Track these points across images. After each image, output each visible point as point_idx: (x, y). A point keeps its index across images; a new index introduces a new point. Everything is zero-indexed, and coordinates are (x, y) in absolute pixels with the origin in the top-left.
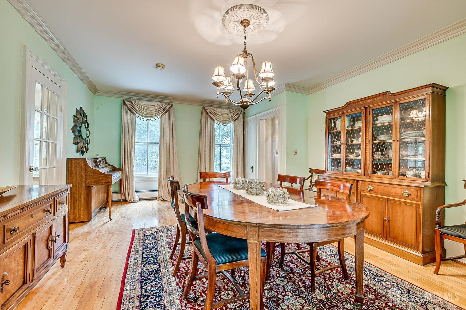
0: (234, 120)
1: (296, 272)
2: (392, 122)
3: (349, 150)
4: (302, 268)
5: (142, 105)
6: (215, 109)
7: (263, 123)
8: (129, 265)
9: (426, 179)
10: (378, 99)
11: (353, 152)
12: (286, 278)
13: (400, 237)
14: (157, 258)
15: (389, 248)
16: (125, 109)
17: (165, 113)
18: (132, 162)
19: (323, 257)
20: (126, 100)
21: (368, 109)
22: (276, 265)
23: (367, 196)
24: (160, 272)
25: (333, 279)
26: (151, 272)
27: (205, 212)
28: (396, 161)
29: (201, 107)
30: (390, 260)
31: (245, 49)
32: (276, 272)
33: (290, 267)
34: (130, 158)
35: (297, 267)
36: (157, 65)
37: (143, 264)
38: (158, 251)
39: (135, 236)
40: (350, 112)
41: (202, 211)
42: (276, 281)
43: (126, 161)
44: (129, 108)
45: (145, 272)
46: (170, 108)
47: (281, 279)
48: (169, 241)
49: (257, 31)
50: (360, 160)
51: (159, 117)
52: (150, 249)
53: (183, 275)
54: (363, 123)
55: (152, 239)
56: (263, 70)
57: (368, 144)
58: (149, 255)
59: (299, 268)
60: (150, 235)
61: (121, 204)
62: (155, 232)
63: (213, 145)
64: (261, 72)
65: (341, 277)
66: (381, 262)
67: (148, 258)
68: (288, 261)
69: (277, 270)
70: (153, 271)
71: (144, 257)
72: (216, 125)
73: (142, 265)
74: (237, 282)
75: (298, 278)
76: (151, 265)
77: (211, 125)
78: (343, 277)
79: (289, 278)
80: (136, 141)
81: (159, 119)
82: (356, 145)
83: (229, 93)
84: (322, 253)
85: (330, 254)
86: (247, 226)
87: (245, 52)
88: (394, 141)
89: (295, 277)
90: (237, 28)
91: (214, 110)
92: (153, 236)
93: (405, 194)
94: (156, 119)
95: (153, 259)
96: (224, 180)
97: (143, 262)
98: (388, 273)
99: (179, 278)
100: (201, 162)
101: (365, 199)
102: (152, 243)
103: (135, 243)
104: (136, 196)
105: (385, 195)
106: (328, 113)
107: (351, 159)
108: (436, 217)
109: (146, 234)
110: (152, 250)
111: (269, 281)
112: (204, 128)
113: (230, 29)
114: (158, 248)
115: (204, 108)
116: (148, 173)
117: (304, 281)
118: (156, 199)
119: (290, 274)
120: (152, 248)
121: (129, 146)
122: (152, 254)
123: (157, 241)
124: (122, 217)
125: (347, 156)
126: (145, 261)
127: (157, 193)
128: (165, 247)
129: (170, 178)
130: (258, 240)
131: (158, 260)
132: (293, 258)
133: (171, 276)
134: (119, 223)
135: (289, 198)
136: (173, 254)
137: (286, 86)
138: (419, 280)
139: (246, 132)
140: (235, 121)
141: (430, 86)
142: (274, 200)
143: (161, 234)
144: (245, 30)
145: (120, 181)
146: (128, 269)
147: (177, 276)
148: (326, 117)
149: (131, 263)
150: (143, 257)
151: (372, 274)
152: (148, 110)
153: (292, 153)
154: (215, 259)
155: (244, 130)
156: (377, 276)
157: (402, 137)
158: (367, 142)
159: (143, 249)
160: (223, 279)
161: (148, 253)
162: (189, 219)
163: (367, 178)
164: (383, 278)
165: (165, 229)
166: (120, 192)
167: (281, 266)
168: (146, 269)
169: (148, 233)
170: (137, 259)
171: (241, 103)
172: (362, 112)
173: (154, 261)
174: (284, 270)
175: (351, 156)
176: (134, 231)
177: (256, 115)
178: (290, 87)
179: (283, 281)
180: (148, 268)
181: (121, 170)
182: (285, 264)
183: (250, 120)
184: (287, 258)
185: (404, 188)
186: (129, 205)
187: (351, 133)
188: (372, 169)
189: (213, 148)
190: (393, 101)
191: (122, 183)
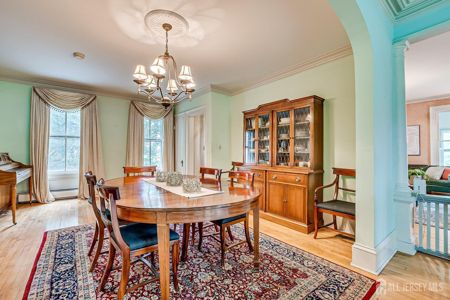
0: (165, 115)
1: (211, 252)
2: (290, 123)
3: (261, 145)
4: (217, 247)
5: (57, 94)
6: (145, 104)
7: (192, 120)
8: (37, 268)
9: (310, 168)
10: (281, 104)
11: (264, 148)
12: (202, 258)
13: (294, 214)
14: (72, 257)
15: (287, 224)
16: (35, 98)
17: (87, 105)
18: (45, 158)
19: (236, 236)
20: (37, 87)
21: (274, 112)
22: (195, 248)
23: (272, 183)
24: (75, 270)
25: (241, 252)
26: (65, 271)
27: (118, 202)
28: (292, 154)
29: (130, 101)
30: (286, 233)
31: (167, 51)
32: (194, 254)
33: (207, 248)
34: (43, 154)
35: (213, 247)
36: (75, 54)
37: (56, 265)
38: (74, 250)
39: (47, 238)
40: (261, 113)
41: (115, 202)
42: (193, 261)
43: (38, 157)
44: (41, 98)
45: (57, 272)
46: (93, 100)
47: (198, 259)
48: (88, 239)
49: (179, 35)
50: (268, 153)
51: (80, 109)
52: (66, 249)
53: (101, 269)
54: (270, 123)
55: (68, 239)
56: (182, 73)
57: (274, 141)
58: (63, 255)
59: (215, 248)
60: (66, 235)
61: (31, 206)
62: (73, 231)
63: (143, 140)
64: (180, 75)
65: (247, 250)
66: (280, 235)
67: (61, 259)
68: (206, 243)
69: (195, 252)
70: (67, 270)
71: (57, 258)
72: (146, 120)
73: (54, 266)
74: (157, 267)
75: (213, 256)
76: (65, 265)
77: (141, 120)
78: (249, 251)
79: (205, 257)
80: (51, 134)
81: (80, 111)
82: (265, 141)
83: (152, 91)
84: (237, 233)
85: (242, 233)
86: (156, 212)
87: (167, 54)
88: (291, 138)
89: (210, 256)
90: (159, 30)
91: (143, 105)
92: (69, 236)
93: (297, 180)
94: (76, 111)
95: (68, 259)
96: (150, 174)
97: (55, 263)
98: (283, 243)
99: (97, 273)
100: (129, 157)
101: (271, 185)
102: (68, 243)
103: (46, 245)
104: (51, 196)
105: (284, 181)
106: (245, 113)
107: (263, 153)
108: (315, 196)
109: (61, 235)
110: (68, 250)
111: (187, 262)
112: (132, 123)
113: (153, 30)
114: (74, 247)
115: (132, 103)
116: (67, 170)
117: (218, 257)
118: (77, 198)
119: (206, 254)
120: (68, 248)
121: (42, 140)
122: (67, 254)
123: (74, 240)
124: (30, 220)
125: (259, 151)
126: (58, 261)
127: (77, 191)
128: (83, 245)
129: (87, 173)
130: (166, 223)
131: (74, 259)
132: (211, 240)
133: (88, 272)
134: (27, 226)
135: (202, 187)
136: (91, 251)
137: (211, 87)
138: (303, 245)
139: (176, 128)
140: (165, 117)
141: (312, 97)
142: (188, 190)
143: (79, 233)
144: (167, 34)
145: (29, 180)
146: (36, 272)
147: (94, 271)
148: (244, 117)
149: (40, 266)
150: (55, 258)
151: (271, 244)
152: (66, 101)
153: (217, 148)
154: (129, 246)
155: (174, 126)
156: (275, 246)
157: (296, 136)
158: (273, 139)
159: (56, 250)
160: (144, 267)
161: (62, 254)
162: (105, 212)
163: (273, 169)
164: (278, 247)
165: (84, 228)
166: (29, 192)
167: (199, 249)
168: (58, 269)
169: (63, 233)
170: (47, 261)
171: (163, 101)
172: (270, 115)
173: (69, 260)
174: (201, 252)
175: (263, 151)
176: (46, 233)
177: (186, 112)
178: (215, 88)
179: (199, 260)
180: (61, 268)
181: (30, 167)
182: (203, 246)
183: (180, 116)
184: (205, 241)
185: (296, 176)
186: (41, 207)
187: (263, 132)
188: (277, 161)
189: (143, 143)
190: (290, 107)
191: (32, 181)
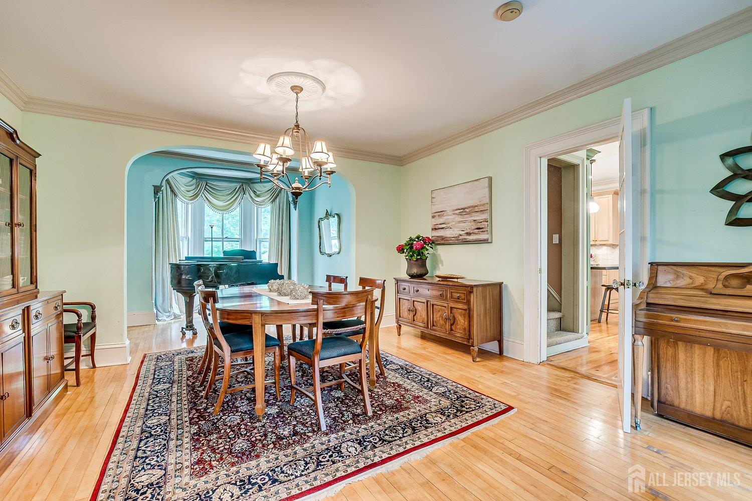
31: (297, 122)
87: (297, 126)
144: (297, 98)
